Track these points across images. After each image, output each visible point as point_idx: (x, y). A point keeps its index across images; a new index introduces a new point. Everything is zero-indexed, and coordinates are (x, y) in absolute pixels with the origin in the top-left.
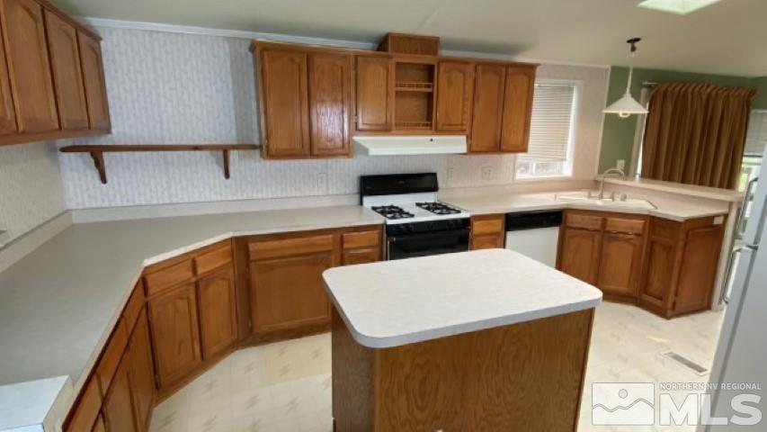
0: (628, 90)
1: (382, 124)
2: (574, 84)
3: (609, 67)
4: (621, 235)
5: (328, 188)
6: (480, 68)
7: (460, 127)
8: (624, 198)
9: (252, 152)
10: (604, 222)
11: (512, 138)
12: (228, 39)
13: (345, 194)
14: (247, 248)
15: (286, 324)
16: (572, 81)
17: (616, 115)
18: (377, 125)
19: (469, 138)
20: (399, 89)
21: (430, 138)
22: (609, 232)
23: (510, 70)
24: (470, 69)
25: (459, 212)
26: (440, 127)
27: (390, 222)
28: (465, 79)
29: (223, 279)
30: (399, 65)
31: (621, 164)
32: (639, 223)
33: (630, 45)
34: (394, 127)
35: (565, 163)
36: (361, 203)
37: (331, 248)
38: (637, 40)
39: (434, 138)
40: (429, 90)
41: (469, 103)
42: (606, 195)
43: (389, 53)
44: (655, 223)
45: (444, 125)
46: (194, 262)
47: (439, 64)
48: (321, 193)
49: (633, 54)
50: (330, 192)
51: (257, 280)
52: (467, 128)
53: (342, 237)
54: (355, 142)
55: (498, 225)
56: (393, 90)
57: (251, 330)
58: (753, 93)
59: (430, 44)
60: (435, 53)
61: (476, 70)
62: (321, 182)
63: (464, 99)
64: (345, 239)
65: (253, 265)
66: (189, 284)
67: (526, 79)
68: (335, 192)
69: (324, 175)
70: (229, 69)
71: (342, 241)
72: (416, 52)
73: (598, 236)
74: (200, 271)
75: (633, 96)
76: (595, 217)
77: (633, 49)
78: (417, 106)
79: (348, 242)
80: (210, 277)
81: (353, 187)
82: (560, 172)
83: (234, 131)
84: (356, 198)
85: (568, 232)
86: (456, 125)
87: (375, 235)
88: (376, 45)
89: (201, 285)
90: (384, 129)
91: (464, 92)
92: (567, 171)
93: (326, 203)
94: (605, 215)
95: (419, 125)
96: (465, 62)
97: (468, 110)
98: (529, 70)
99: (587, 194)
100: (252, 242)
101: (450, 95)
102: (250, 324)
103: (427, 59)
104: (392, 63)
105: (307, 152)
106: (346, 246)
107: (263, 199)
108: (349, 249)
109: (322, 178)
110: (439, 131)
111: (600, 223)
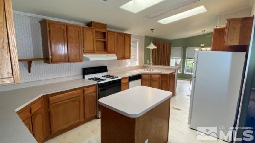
0: (152, 42)
1: (92, 51)
2: (137, 40)
3: (144, 36)
4: (155, 80)
5: (71, 74)
6: (118, 34)
7: (114, 52)
8: (153, 70)
9: (40, 61)
10: (151, 76)
11: (127, 55)
12: (30, 17)
13: (77, 75)
14: (48, 99)
15: (65, 127)
16: (137, 39)
17: (150, 49)
18: (91, 51)
19: (117, 55)
20: (97, 39)
21: (106, 55)
22: (152, 79)
23: (125, 35)
24: (116, 34)
25: (117, 77)
26: (109, 51)
27: (100, 83)
28: (114, 37)
29: (40, 113)
30: (96, 32)
31: (148, 61)
32: (158, 76)
33: (151, 31)
34: (96, 52)
35: (136, 62)
36: (84, 77)
37: (80, 94)
38: (153, 30)
39: (108, 55)
40: (105, 40)
41: (116, 44)
42: (149, 70)
43: (93, 27)
44: (162, 75)
45: (110, 51)
46: (30, 108)
47: (107, 32)
48: (68, 75)
49: (152, 33)
50: (72, 75)
51: (53, 111)
52: (116, 52)
53: (84, 90)
54: (84, 57)
55: (127, 80)
56: (95, 39)
57: (51, 132)
58: (171, 43)
59: (104, 26)
60: (106, 29)
61: (117, 35)
62: (69, 71)
63: (115, 43)
64: (85, 90)
65: (51, 106)
66: (29, 118)
67: (129, 38)
68: (74, 75)
69: (69, 69)
70: (30, 29)
71: (84, 91)
72: (100, 28)
73: (150, 80)
74: (33, 111)
75: (154, 44)
76: (149, 75)
77: (152, 32)
78: (101, 45)
79: (86, 91)
80: (36, 113)
81: (80, 72)
82: (135, 64)
83: (33, 53)
84: (81, 76)
85: (143, 80)
86: (113, 51)
87: (94, 88)
88: (86, 25)
89: (33, 117)
90: (93, 52)
91: (115, 41)
92: (137, 64)
93: (70, 79)
94: (151, 75)
95: (103, 51)
96: (114, 32)
97: (116, 46)
98: (129, 36)
99: (144, 70)
100: (50, 97)
101: (111, 42)
102: (50, 130)
103: (104, 31)
104: (94, 31)
105: (67, 60)
106: (85, 93)
107: (45, 80)
108: (86, 94)
109: (68, 70)
110: (109, 53)
111: (150, 77)
